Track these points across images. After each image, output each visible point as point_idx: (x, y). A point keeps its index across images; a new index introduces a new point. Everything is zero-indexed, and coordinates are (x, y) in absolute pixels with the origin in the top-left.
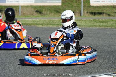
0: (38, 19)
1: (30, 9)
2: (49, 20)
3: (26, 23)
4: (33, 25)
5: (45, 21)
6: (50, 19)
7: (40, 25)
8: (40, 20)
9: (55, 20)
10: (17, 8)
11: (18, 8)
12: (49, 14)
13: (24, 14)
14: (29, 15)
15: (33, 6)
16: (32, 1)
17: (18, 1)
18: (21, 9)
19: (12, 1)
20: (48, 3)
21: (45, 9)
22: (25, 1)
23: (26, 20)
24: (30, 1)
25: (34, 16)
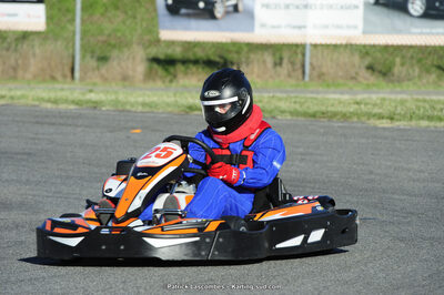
0: (374, 97)
1: (345, 58)
2: (417, 100)
3: (330, 109)
4: (355, 119)
5: (402, 102)
6: (420, 97)
7: (381, 117)
8: (384, 99)
9: (439, 102)
10: (296, 53)
11: (299, 51)
12: (420, 77)
13: (321, 76)
14: (341, 81)
15: (356, 45)
16: (356, 27)
17: (300, 27)
18: (311, 57)
19: (279, 27)
20: (414, 34)
21: (403, 57)
22: (326, 27)
23: (328, 99)
24: (349, 27)
25: (359, 82)
